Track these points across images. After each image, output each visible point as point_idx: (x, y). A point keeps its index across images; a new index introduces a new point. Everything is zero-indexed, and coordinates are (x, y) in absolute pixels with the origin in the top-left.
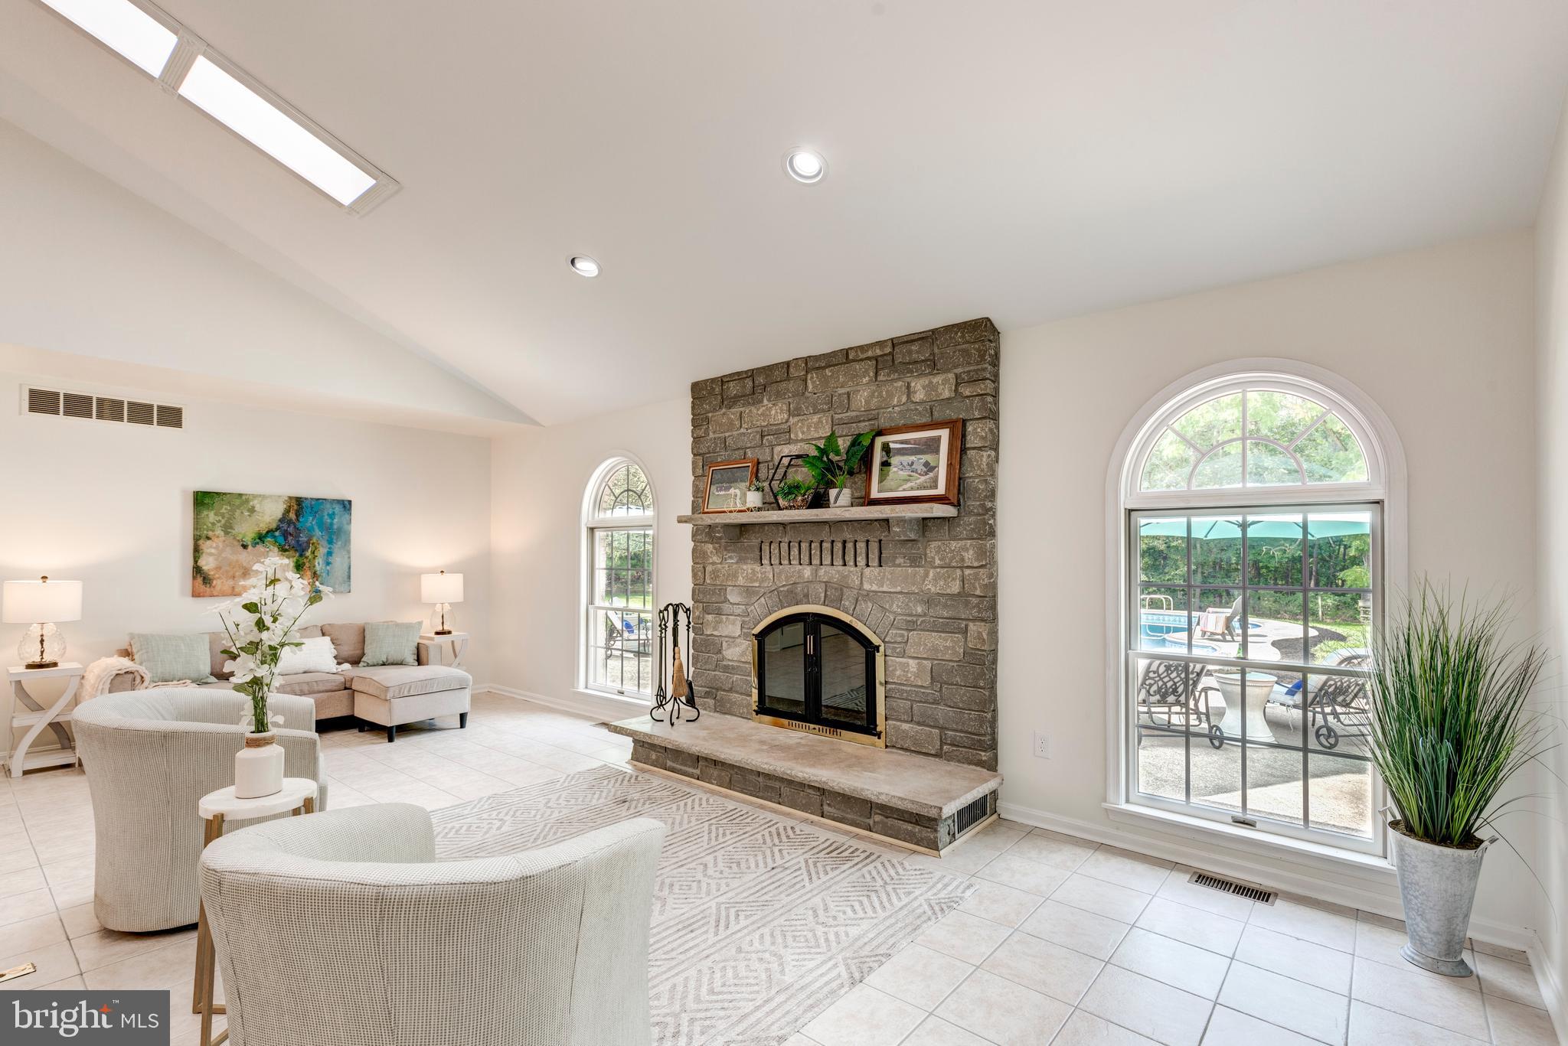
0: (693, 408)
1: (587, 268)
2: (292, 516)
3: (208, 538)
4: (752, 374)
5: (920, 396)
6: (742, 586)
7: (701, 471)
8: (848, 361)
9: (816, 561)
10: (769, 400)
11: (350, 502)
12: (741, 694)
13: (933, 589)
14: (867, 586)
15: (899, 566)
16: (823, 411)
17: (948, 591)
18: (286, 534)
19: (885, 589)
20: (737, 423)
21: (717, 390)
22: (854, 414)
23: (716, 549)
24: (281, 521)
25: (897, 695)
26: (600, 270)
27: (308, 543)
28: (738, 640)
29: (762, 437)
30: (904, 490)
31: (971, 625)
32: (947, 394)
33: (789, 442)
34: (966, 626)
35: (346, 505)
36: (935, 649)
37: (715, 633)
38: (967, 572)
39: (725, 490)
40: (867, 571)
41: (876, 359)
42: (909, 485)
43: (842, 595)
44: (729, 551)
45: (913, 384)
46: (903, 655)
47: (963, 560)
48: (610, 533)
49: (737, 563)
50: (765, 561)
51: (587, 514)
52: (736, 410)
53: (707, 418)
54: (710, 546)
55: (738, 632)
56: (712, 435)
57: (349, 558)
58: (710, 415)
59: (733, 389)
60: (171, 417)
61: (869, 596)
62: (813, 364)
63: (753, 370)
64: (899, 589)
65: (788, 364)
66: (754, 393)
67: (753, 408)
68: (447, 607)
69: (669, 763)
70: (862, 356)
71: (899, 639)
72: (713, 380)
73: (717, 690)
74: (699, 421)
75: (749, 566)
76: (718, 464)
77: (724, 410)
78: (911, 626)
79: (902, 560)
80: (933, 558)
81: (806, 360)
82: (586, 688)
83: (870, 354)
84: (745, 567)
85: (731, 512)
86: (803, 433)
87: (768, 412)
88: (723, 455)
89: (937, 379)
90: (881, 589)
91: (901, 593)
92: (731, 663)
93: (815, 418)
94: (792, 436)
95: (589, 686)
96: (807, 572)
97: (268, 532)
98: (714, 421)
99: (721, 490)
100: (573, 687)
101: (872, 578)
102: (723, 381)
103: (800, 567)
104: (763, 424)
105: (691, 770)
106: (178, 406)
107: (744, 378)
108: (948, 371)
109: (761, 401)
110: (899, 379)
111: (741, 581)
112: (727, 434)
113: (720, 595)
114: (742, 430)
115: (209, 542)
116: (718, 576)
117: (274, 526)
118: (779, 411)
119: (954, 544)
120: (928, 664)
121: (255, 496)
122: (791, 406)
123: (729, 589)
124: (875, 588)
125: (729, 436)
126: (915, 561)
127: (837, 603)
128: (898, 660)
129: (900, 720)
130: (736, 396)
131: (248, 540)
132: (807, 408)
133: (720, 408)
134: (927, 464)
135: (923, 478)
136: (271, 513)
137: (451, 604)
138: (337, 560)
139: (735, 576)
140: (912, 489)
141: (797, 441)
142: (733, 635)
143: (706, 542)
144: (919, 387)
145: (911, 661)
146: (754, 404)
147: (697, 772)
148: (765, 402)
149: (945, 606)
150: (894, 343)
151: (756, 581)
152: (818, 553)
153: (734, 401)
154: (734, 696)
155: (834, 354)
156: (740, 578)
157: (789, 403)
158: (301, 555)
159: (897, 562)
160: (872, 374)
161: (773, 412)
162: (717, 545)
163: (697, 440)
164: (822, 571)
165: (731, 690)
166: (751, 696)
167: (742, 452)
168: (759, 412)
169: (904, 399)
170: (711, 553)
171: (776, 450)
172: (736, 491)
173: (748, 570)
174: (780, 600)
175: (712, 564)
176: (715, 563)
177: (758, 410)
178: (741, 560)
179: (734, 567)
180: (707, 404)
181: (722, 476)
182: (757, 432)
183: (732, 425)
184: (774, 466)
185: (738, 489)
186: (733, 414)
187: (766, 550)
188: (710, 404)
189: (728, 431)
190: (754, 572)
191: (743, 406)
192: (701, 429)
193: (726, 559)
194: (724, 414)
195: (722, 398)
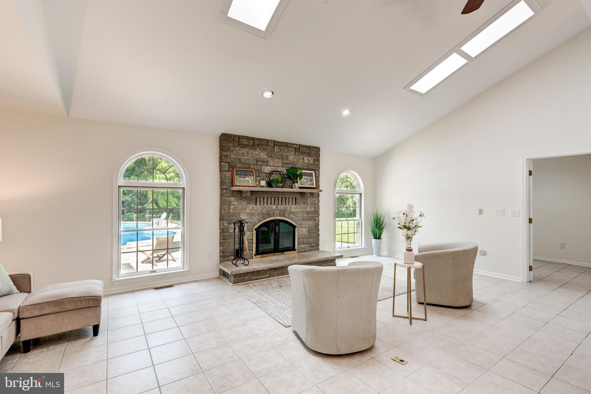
4: (253, 139)
5: (306, 161)
6: (248, 213)
7: (227, 169)
8: (287, 146)
9: (277, 203)
10: (259, 150)
13: (309, 210)
14: (292, 210)
15: (301, 204)
16: (280, 159)
17: (312, 210)
19: (297, 211)
20: (246, 154)
21: (237, 140)
22: (288, 162)
23: (236, 200)
25: (300, 238)
29: (257, 161)
30: (306, 185)
31: (316, 218)
32: (312, 163)
33: (268, 165)
34: (315, 218)
36: (309, 225)
38: (316, 206)
39: (243, 178)
40: (292, 206)
41: (295, 148)
42: (307, 184)
43: (285, 213)
44: (242, 200)
45: (304, 158)
46: (302, 227)
47: (315, 203)
49: (246, 204)
50: (258, 204)
53: (231, 149)
54: (233, 199)
59: (245, 142)
61: (293, 213)
62: (276, 143)
63: (254, 138)
64: (301, 210)
65: (268, 140)
66: (253, 146)
67: (253, 151)
69: (254, 278)
70: (291, 146)
71: (301, 224)
72: (235, 136)
75: (251, 206)
76: (237, 167)
77: (239, 148)
78: (303, 220)
79: (301, 203)
80: (309, 202)
81: (274, 141)
83: (293, 146)
84: (249, 206)
86: (273, 164)
87: (259, 154)
89: (310, 158)
90: (296, 211)
91: (301, 211)
93: (277, 160)
94: (269, 164)
96: (274, 207)
98: (235, 151)
99: (241, 178)
101: (294, 208)
102: (239, 137)
103: (271, 205)
104: (257, 157)
107: (249, 139)
108: (312, 157)
109: (257, 150)
110: (301, 156)
111: (248, 211)
112: (241, 157)
113: (237, 217)
114: (247, 157)
116: (237, 210)
118: (264, 155)
119: (313, 199)
120: (307, 229)
122: (269, 154)
123: (241, 214)
124: (294, 211)
126: (304, 203)
127: (284, 215)
128: (300, 229)
129: (301, 245)
132: (275, 156)
133: (238, 147)
134: (311, 179)
135: (310, 183)
139: (245, 209)
140: (308, 185)
141: (270, 166)
143: (231, 197)
144: (306, 159)
145: (304, 229)
146: (253, 149)
147: (268, 275)
148: (258, 150)
149: (311, 214)
150: (300, 146)
151: (254, 210)
152: (277, 201)
153: (245, 146)
155: (283, 143)
156: (248, 210)
157: (268, 153)
159: (300, 203)
160: (294, 152)
161: (262, 154)
162: (236, 198)
164: (279, 206)
166: (252, 250)
167: (248, 165)
169: (302, 161)
170: (233, 201)
171: (263, 167)
172: (249, 179)
173: (250, 207)
174: (263, 216)
175: (233, 205)
176: (235, 205)
177: (255, 152)
178: (248, 203)
179: (245, 206)
180: (231, 144)
181: (240, 173)
182: (255, 160)
183: (243, 155)
184: (262, 172)
185: (249, 178)
186: (245, 150)
187: (258, 199)
188: (233, 144)
189: (242, 156)
190: (253, 207)
191: (249, 149)
192: (227, 153)
193: (241, 203)
194: (240, 150)
195: (239, 143)
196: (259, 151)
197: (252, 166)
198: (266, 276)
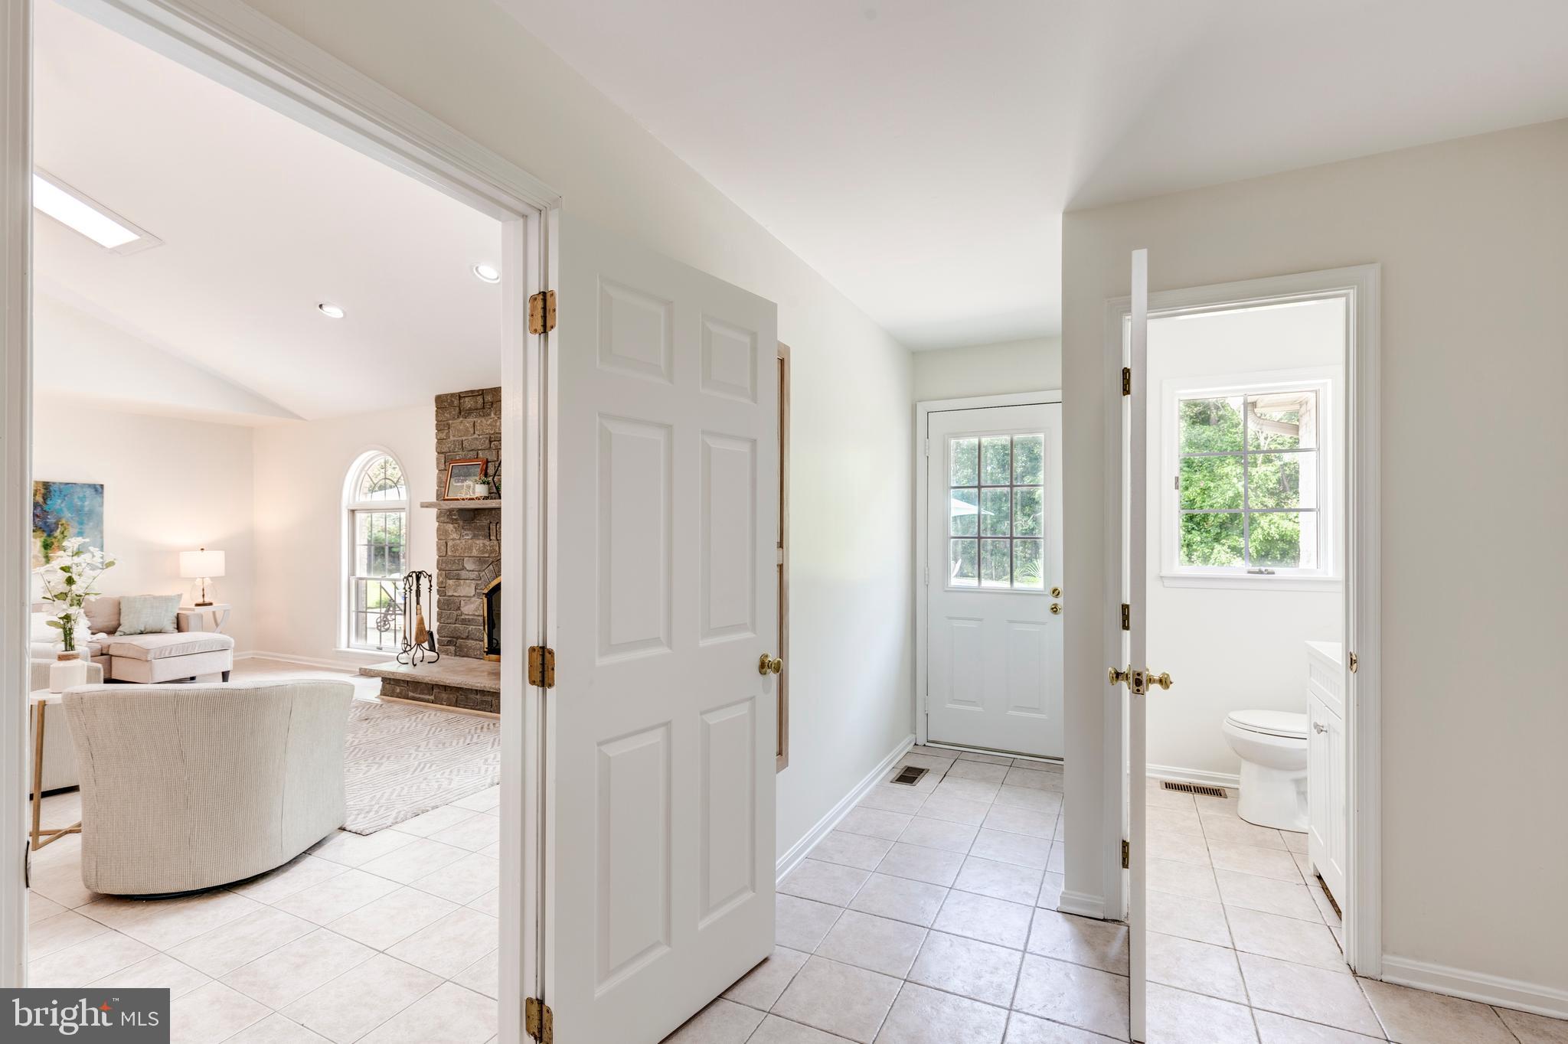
0: (437, 415)
1: (334, 312)
4: (482, 393)
6: (476, 557)
7: (443, 466)
10: (495, 414)
11: (102, 486)
12: (476, 640)
20: (472, 430)
21: (456, 403)
23: (455, 528)
26: (345, 313)
27: (57, 523)
28: (473, 599)
29: (490, 442)
35: (98, 489)
37: (455, 594)
39: (462, 482)
44: (465, 530)
48: (369, 515)
49: (472, 539)
50: (493, 538)
51: (347, 500)
52: (471, 419)
53: (447, 424)
54: (451, 526)
55: (473, 593)
56: (452, 438)
57: (102, 537)
58: (450, 422)
59: (468, 403)
63: (483, 390)
66: (484, 408)
67: (483, 420)
68: (208, 581)
69: (411, 694)
72: (452, 395)
73: (457, 638)
74: (442, 426)
75: (481, 541)
76: (457, 461)
77: (461, 419)
82: (348, 647)
84: (478, 542)
85: (463, 499)
87: (494, 423)
88: (461, 454)
92: (467, 617)
95: (351, 646)
98: (454, 427)
99: (458, 482)
100: (336, 647)
102: (460, 396)
104: (491, 432)
105: (427, 697)
107: (476, 395)
109: (490, 415)
111: (475, 553)
112: (464, 438)
113: (458, 564)
114: (476, 436)
116: (457, 550)
123: (466, 559)
125: (465, 440)
130: (470, 409)
133: (458, 417)
137: (212, 578)
139: (470, 549)
142: (469, 595)
143: (448, 522)
146: (484, 416)
147: (432, 697)
148: (493, 415)
151: (486, 553)
153: (469, 412)
154: (470, 643)
156: (474, 551)
158: (49, 535)
162: (456, 525)
163: (440, 441)
165: (467, 638)
166: (483, 641)
167: (475, 453)
168: (488, 423)
170: (452, 531)
172: (470, 483)
173: (479, 544)
175: (453, 539)
176: (455, 539)
177: (487, 421)
178: (475, 537)
179: (470, 541)
180: (448, 414)
181: (460, 471)
183: (467, 431)
185: (473, 482)
186: (468, 423)
187: (493, 528)
188: (451, 413)
189: (465, 435)
190: (484, 546)
191: (475, 417)
192: (444, 433)
193: (463, 536)
194: (461, 422)
195: (460, 409)
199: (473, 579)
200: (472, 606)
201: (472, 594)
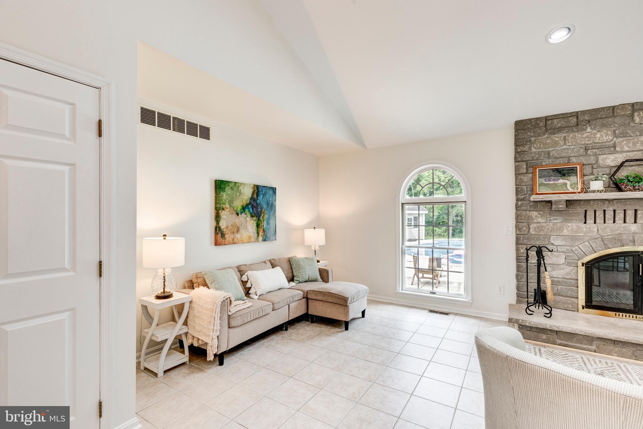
2: (255, 196)
3: (223, 209)
4: (576, 115)
6: (566, 235)
7: (525, 171)
10: (591, 129)
11: (275, 188)
18: (253, 207)
20: (562, 143)
21: (542, 124)
23: (540, 215)
24: (251, 199)
27: (261, 212)
28: (562, 266)
29: (586, 149)
33: (615, 152)
35: (274, 190)
39: (554, 180)
44: (554, 216)
48: (431, 206)
49: (562, 222)
50: (590, 220)
52: (560, 135)
53: (530, 140)
54: (535, 213)
55: (563, 261)
56: (533, 150)
57: (276, 220)
58: (532, 139)
59: (558, 123)
60: (205, 133)
63: (577, 112)
65: (615, 107)
66: (577, 125)
67: (576, 134)
68: (317, 248)
69: (559, 341)
72: (537, 119)
74: (518, 143)
75: (574, 224)
76: (542, 166)
77: (546, 136)
81: (633, 104)
82: (402, 290)
84: (570, 224)
86: (628, 147)
87: (593, 136)
92: (555, 279)
94: (618, 149)
97: (246, 205)
98: (538, 142)
99: (549, 180)
102: (546, 119)
103: (626, 224)
104: (587, 142)
106: (208, 126)
107: (568, 117)
109: (586, 130)
111: (565, 232)
112: (551, 149)
113: (544, 240)
114: (565, 147)
115: (223, 211)
116: (543, 230)
117: (248, 202)
118: (604, 135)
121: (241, 184)
122: (617, 131)
123: (552, 237)
125: (553, 150)
130: (559, 128)
131: (239, 210)
132: (634, 132)
133: (544, 134)
136: (247, 193)
137: (319, 246)
138: (272, 222)
139: (561, 229)
141: (621, 152)
142: (557, 263)
143: (531, 211)
146: (578, 131)
147: (594, 347)
148: (589, 130)
151: (581, 232)
153: (560, 129)
156: (565, 231)
158: (259, 219)
161: (598, 136)
162: (541, 213)
163: (520, 153)
166: (577, 298)
167: (566, 159)
168: (585, 136)
170: (536, 216)
171: (601, 157)
172: (566, 181)
173: (572, 226)
174: (604, 243)
175: (537, 223)
176: (540, 223)
177: (582, 135)
178: (567, 221)
179: (559, 224)
180: (531, 133)
181: (548, 173)
182: (581, 148)
183: (556, 144)
184: (599, 167)
185: (568, 180)
186: (557, 137)
187: (590, 214)
188: (534, 132)
189: (552, 147)
190: (578, 227)
191: (567, 132)
192: (525, 147)
193: (550, 220)
194: (548, 138)
195: (546, 129)
196: (591, 131)
197: (574, 160)
198: (589, 347)
199: (563, 252)
200: (562, 271)
201: (561, 263)
